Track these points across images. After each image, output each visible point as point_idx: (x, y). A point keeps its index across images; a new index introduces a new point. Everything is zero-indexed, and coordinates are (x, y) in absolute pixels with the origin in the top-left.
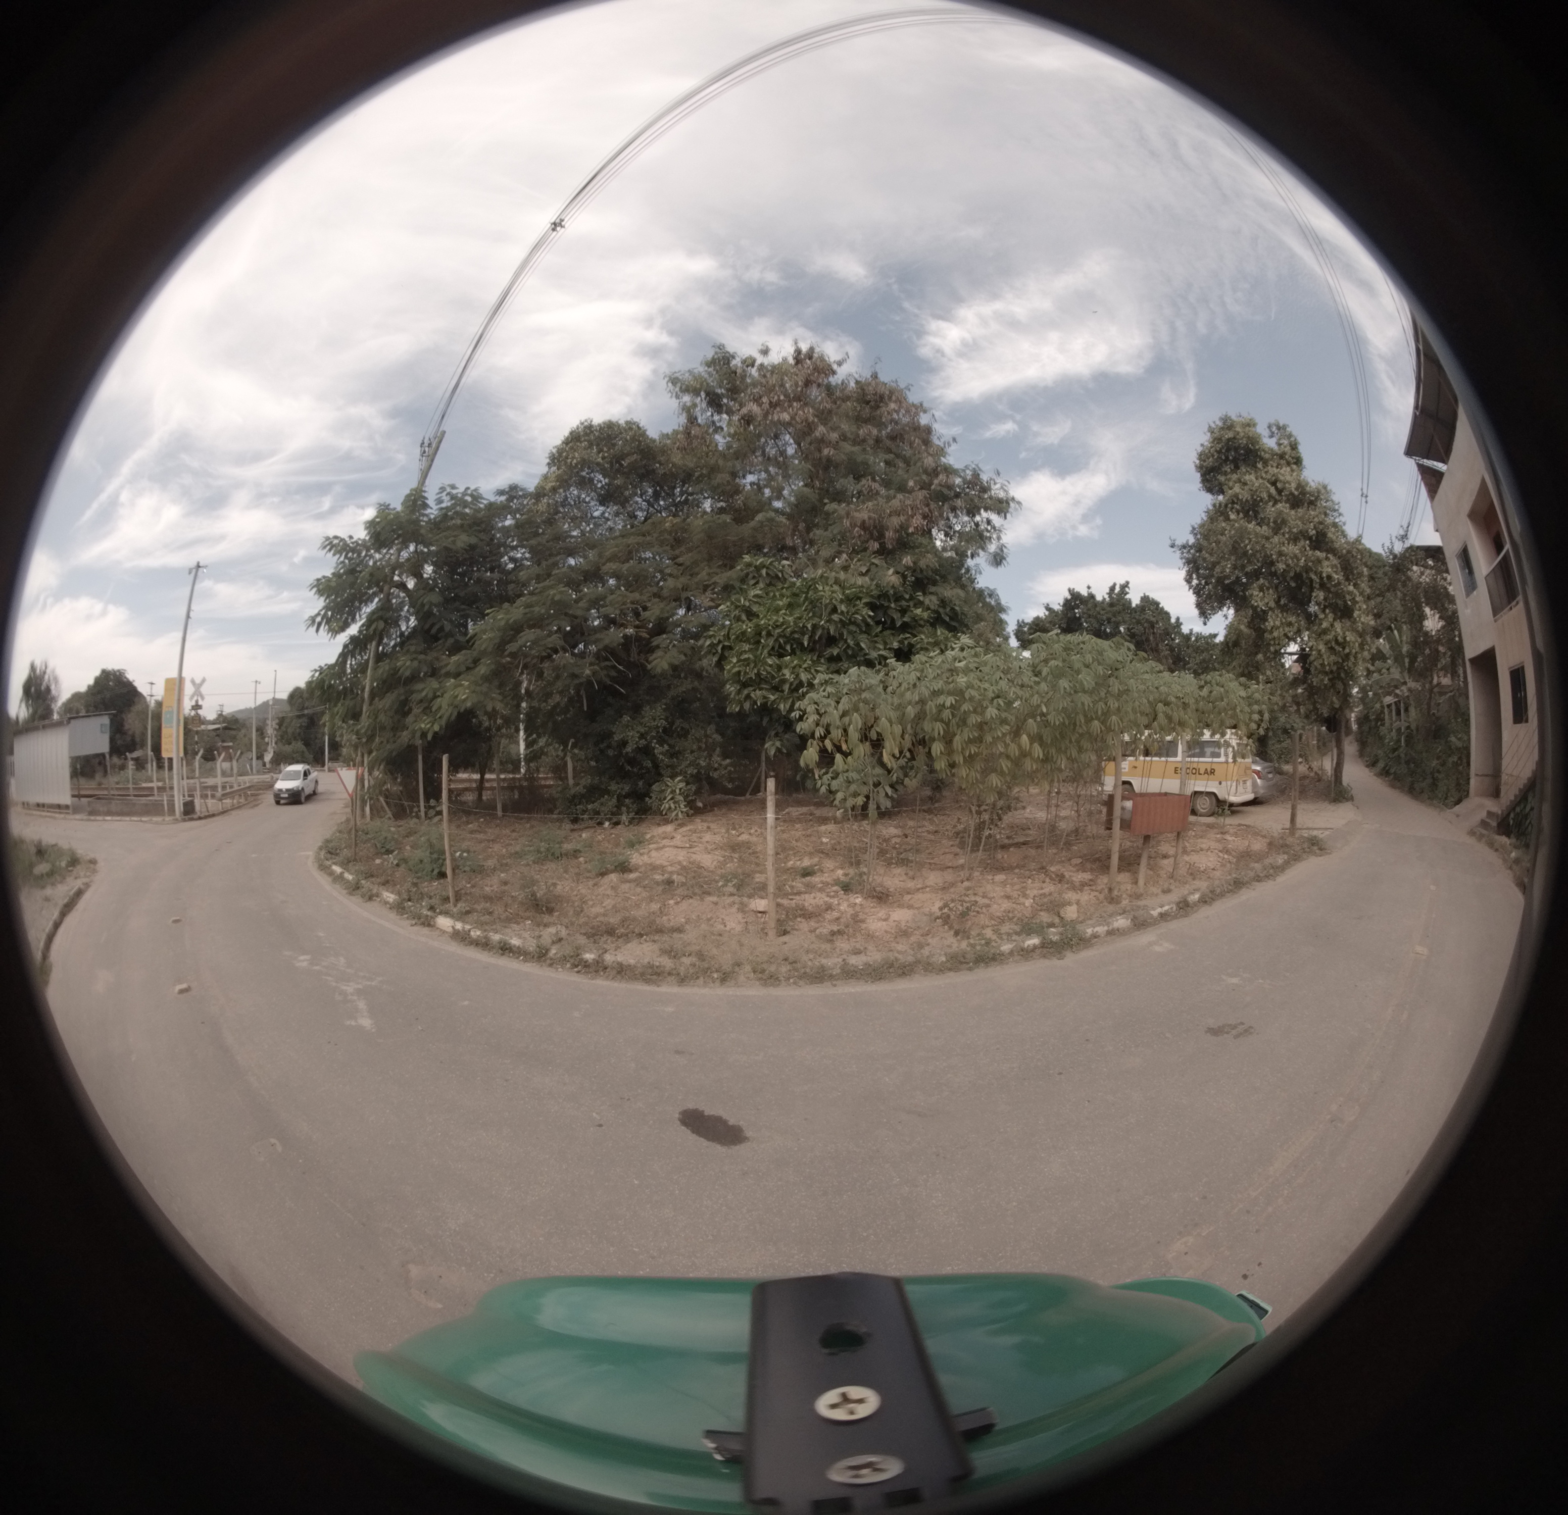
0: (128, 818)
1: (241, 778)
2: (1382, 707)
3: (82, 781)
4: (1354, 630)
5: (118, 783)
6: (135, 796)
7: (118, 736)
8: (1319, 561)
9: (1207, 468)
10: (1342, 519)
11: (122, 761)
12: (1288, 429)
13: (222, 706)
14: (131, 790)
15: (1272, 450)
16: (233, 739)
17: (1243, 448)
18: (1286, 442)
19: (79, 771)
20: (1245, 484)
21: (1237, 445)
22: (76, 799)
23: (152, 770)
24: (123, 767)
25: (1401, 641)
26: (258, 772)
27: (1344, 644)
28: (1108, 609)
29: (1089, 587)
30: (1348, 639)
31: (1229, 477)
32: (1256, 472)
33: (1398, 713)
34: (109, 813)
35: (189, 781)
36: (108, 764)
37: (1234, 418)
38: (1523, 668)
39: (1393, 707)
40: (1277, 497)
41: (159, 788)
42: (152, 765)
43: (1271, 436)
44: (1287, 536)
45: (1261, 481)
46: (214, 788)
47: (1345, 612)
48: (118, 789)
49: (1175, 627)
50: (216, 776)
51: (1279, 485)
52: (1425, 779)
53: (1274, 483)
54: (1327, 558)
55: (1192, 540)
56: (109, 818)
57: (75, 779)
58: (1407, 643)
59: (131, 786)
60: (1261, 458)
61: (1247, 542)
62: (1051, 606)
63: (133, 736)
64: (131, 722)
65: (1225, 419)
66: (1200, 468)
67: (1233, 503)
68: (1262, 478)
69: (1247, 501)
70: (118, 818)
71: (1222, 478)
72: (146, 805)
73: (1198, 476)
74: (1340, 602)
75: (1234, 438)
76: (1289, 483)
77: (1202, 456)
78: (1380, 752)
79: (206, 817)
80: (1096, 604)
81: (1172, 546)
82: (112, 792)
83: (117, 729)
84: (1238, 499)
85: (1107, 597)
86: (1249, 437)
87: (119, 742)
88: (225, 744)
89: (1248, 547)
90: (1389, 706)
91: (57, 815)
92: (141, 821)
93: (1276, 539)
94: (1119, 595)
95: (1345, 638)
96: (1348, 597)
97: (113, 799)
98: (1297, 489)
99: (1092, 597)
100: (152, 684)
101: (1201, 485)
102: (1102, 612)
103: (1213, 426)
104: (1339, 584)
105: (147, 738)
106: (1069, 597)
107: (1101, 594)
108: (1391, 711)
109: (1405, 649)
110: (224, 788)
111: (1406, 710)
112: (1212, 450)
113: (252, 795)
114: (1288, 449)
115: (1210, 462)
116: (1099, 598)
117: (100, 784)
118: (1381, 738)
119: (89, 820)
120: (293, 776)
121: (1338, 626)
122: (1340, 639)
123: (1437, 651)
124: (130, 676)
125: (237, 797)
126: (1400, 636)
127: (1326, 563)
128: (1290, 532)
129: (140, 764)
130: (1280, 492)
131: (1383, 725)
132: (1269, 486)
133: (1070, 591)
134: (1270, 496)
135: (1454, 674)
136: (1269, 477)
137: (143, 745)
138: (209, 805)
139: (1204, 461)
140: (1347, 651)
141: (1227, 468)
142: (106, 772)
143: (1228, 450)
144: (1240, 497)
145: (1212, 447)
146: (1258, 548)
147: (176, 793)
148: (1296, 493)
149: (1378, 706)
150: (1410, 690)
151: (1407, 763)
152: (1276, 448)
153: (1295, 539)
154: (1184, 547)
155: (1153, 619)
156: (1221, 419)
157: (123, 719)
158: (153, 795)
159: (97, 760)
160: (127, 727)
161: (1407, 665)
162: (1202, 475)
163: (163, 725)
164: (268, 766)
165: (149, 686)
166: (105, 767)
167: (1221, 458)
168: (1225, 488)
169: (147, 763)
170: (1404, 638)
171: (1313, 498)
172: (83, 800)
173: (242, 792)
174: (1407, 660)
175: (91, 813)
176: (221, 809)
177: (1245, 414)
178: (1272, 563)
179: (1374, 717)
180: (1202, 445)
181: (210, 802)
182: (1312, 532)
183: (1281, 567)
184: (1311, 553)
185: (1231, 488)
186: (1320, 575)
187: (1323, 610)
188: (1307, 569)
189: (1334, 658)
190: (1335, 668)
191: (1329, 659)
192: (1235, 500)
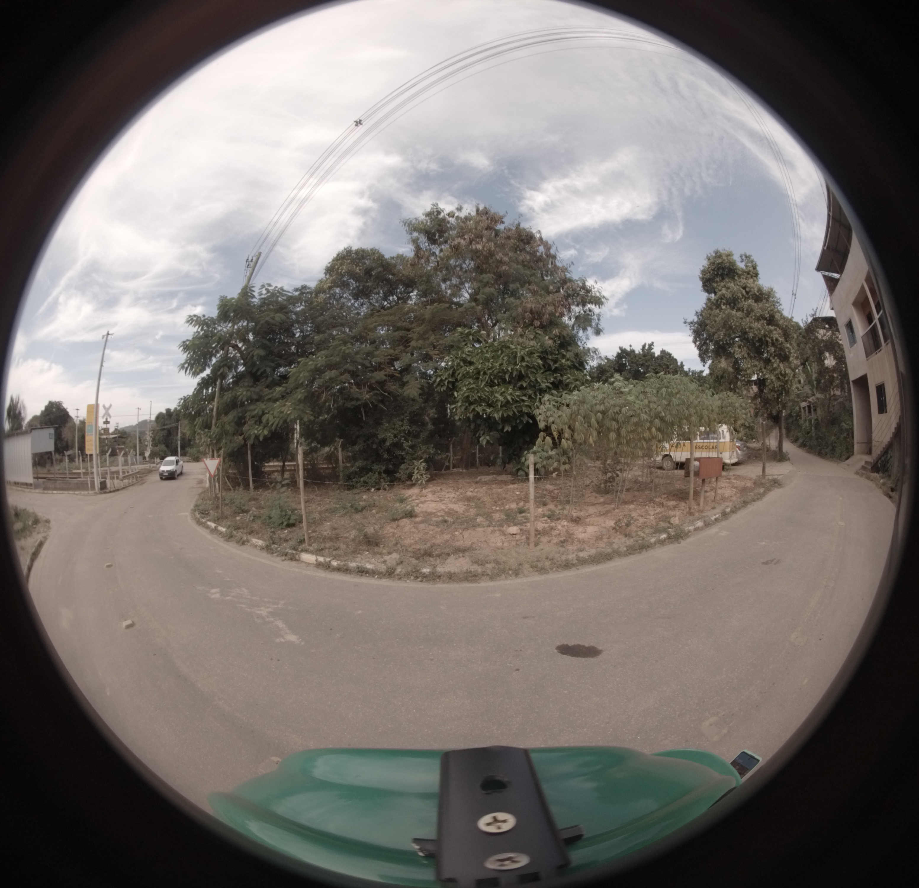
0: (66, 492)
1: (132, 467)
2: (800, 408)
3: (39, 468)
4: (791, 368)
5: (59, 470)
6: (70, 478)
7: (58, 442)
8: (771, 331)
9: (706, 278)
10: (782, 307)
11: (61, 457)
12: (752, 258)
13: (117, 423)
14: (68, 474)
15: (742, 269)
16: (124, 443)
17: (727, 268)
18: (750, 265)
19: (37, 462)
20: (728, 288)
21: (723, 266)
22: (36, 480)
23: (79, 462)
24: (61, 461)
25: (812, 372)
26: (140, 463)
27: (784, 375)
28: (643, 358)
29: (631, 346)
30: (787, 372)
31: (719, 284)
32: (734, 282)
33: (810, 412)
34: (56, 489)
35: (102, 469)
36: (54, 459)
37: (721, 251)
38: (883, 384)
39: (807, 409)
40: (747, 296)
41: (84, 473)
42: (79, 459)
43: (742, 261)
44: (753, 317)
45: (738, 287)
46: (117, 473)
47: (785, 358)
48: (59, 474)
49: (680, 368)
50: (118, 465)
51: (747, 289)
52: (828, 447)
53: (744, 288)
54: (776, 330)
55: (696, 319)
56: (55, 492)
57: (35, 468)
58: (815, 373)
59: (67, 472)
60: (737, 274)
61: (732, 321)
62: (608, 357)
63: (67, 442)
64: (66, 433)
65: (717, 252)
66: (702, 279)
67: (722, 299)
68: (738, 285)
69: (730, 298)
70: (61, 492)
71: (715, 285)
72: (77, 484)
73: (701, 283)
74: (782, 353)
75: (722, 263)
76: (753, 288)
77: (703, 272)
78: (800, 434)
79: (114, 491)
80: (635, 356)
81: (685, 323)
82: (57, 476)
83: (58, 437)
84: (724, 297)
85: (641, 351)
86: (730, 262)
87: (59, 445)
88: (120, 447)
89: (733, 324)
90: (804, 408)
91: (25, 490)
92: (74, 494)
93: (748, 319)
94: (647, 350)
95: (785, 372)
96: (787, 350)
97: (57, 480)
98: (758, 292)
99: (633, 351)
100: (78, 410)
101: (702, 288)
102: (640, 360)
103: (709, 255)
104: (782, 343)
105: (75, 442)
106: (620, 352)
107: (638, 349)
108: (805, 411)
109: (814, 376)
110: (124, 473)
111: (815, 410)
112: (709, 269)
113: (140, 477)
114: (751, 269)
115: (708, 276)
116: (637, 352)
117: (49, 471)
118: (800, 427)
119: (44, 493)
120: (170, 463)
121: (781, 365)
122: (783, 372)
123: (833, 377)
124: (65, 406)
125: (131, 478)
126: (811, 369)
127: (775, 332)
128: (755, 315)
129: (72, 459)
130: (747, 293)
131: (801, 418)
132: (742, 290)
133: (621, 348)
134: (743, 295)
135: (843, 389)
136: (741, 284)
137: (73, 447)
138: (116, 484)
139: (705, 275)
140: (787, 378)
141: (718, 279)
142: (52, 463)
143: (718, 269)
144: (726, 296)
145: (709, 268)
146: (738, 324)
147: (95, 476)
148: (758, 294)
149: (797, 408)
150: (818, 399)
151: (817, 439)
152: (744, 268)
153: (758, 319)
154: (691, 323)
155: (668, 363)
156: (714, 252)
157: (61, 432)
158: (80, 477)
159: (47, 456)
160: (63, 436)
161: (815, 385)
162: (703, 283)
163: (86, 434)
164: (147, 459)
165: (76, 411)
166: (52, 459)
167: (714, 273)
168: (716, 290)
169: (75, 458)
170: (814, 370)
171: (766, 297)
172: (40, 480)
173: (133, 475)
174: (815, 383)
175: (45, 489)
176: (122, 486)
177: (727, 249)
178: (746, 333)
179: (795, 415)
180: (703, 266)
181: (116, 481)
182: (767, 316)
183: (751, 335)
184: (767, 327)
185: (720, 291)
186: (772, 338)
187: (774, 358)
188: (765, 336)
189: (779, 383)
190: (780, 388)
191: (777, 384)
192: (723, 297)
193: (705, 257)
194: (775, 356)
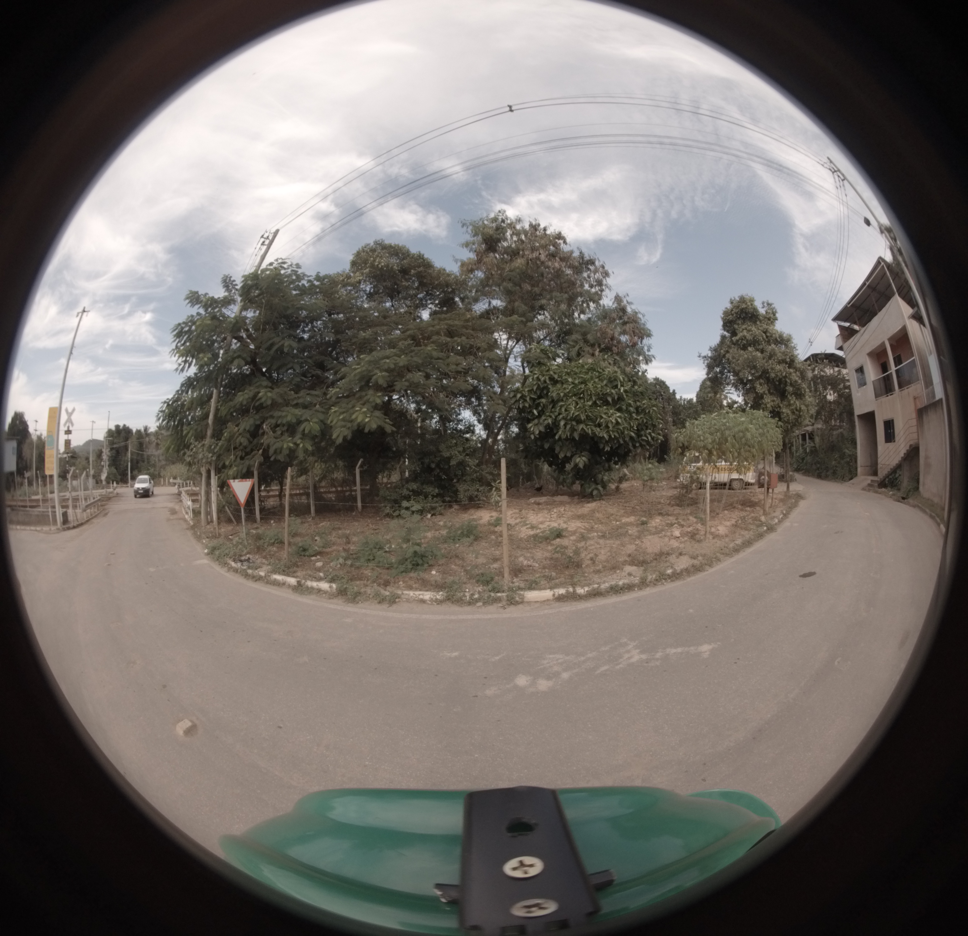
0: (29, 528)
2: (793, 437)
5: (21, 496)
6: (30, 507)
7: (19, 460)
9: (728, 319)
12: (773, 306)
15: (763, 315)
17: (750, 313)
18: (770, 311)
20: (749, 331)
21: (746, 311)
23: (37, 486)
24: (22, 484)
31: (740, 326)
32: (755, 325)
36: (17, 480)
37: (745, 297)
38: (892, 420)
40: (768, 340)
42: (39, 482)
43: (763, 308)
45: (759, 331)
47: (799, 395)
51: (768, 334)
53: (765, 333)
55: (710, 355)
60: (759, 319)
61: (756, 362)
63: (27, 460)
65: (740, 297)
66: (724, 319)
67: (742, 339)
68: (759, 329)
69: (750, 339)
71: (736, 326)
72: (37, 515)
73: (721, 323)
75: (746, 308)
76: (772, 332)
77: (726, 313)
78: (793, 460)
81: (699, 356)
83: (19, 453)
86: (753, 308)
87: (20, 465)
89: (757, 364)
90: (797, 436)
93: (770, 361)
95: (800, 408)
96: (803, 390)
98: (778, 337)
101: (721, 328)
103: (733, 299)
104: (799, 384)
105: (33, 461)
108: (798, 439)
111: (811, 438)
112: (732, 312)
114: (770, 314)
115: (730, 318)
117: (13, 496)
118: (792, 453)
121: (798, 403)
122: (798, 408)
128: (777, 359)
130: (768, 337)
131: (793, 446)
132: (763, 334)
134: (763, 339)
136: (762, 329)
141: (740, 322)
142: (15, 487)
143: (741, 313)
144: (747, 338)
145: (732, 310)
146: (761, 365)
148: (778, 339)
153: (780, 362)
154: (705, 357)
156: (738, 297)
160: (23, 453)
165: (35, 422)
166: (15, 481)
167: (736, 316)
177: (750, 295)
178: (768, 373)
180: (726, 308)
181: (78, 512)
182: (788, 360)
183: (773, 375)
184: (788, 370)
185: (741, 332)
186: (790, 379)
187: (791, 395)
188: (786, 377)
189: (794, 416)
190: (794, 421)
191: (792, 417)
192: (744, 338)
193: (729, 300)
194: (792, 394)
